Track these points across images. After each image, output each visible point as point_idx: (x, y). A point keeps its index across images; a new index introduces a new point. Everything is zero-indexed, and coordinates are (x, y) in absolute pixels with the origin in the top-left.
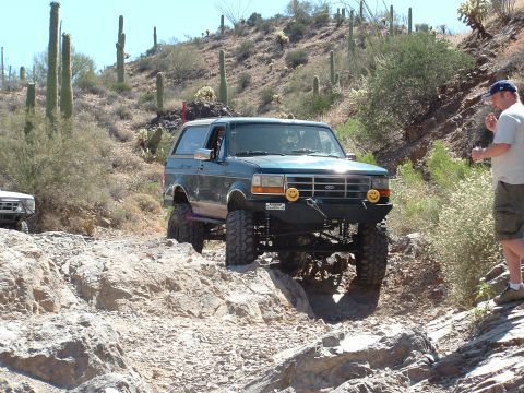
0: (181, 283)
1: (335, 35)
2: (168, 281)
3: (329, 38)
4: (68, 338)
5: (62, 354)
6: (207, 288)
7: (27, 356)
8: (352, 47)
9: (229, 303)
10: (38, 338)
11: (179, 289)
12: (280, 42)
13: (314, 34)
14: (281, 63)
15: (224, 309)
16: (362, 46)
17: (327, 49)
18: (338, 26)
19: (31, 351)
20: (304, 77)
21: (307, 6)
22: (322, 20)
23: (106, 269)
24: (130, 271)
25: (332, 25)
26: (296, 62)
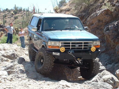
0: (17, 50)
1: (23, 13)
2: (15, 50)
3: (22, 14)
4: (12, 53)
5: (11, 55)
6: (21, 51)
7: (6, 55)
8: (27, 16)
9: (25, 53)
10: (7, 53)
11: (17, 51)
12: (12, 14)
13: (19, 13)
14: (13, 18)
15: (24, 54)
16: (29, 16)
17: (22, 16)
18: (24, 12)
19: (7, 54)
20: (18, 21)
21: (18, 7)
22: (20, 10)
23: (4, 48)
24: (9, 48)
25: (23, 11)
26: (16, 18)
